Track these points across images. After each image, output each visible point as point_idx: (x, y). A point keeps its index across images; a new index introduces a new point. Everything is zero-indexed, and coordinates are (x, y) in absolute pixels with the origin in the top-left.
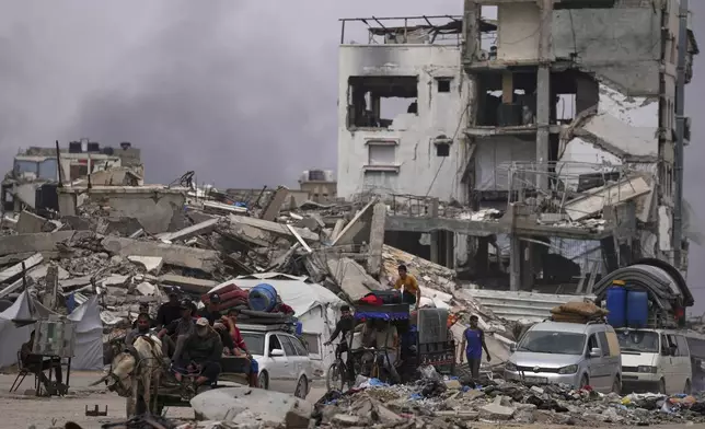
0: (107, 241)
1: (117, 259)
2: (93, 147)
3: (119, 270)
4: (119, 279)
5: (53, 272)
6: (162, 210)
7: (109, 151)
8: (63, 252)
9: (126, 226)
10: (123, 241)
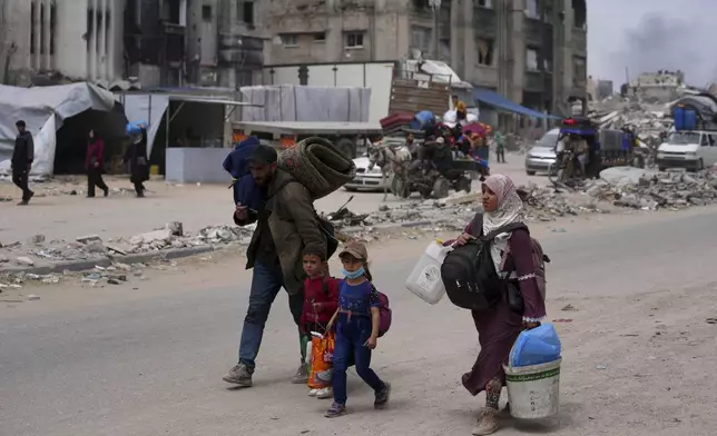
0: (642, 106)
1: (646, 113)
2: (666, 72)
3: (647, 117)
4: (647, 121)
5: (620, 119)
6: (667, 93)
7: (672, 74)
8: (626, 111)
9: (652, 100)
10: (650, 106)
